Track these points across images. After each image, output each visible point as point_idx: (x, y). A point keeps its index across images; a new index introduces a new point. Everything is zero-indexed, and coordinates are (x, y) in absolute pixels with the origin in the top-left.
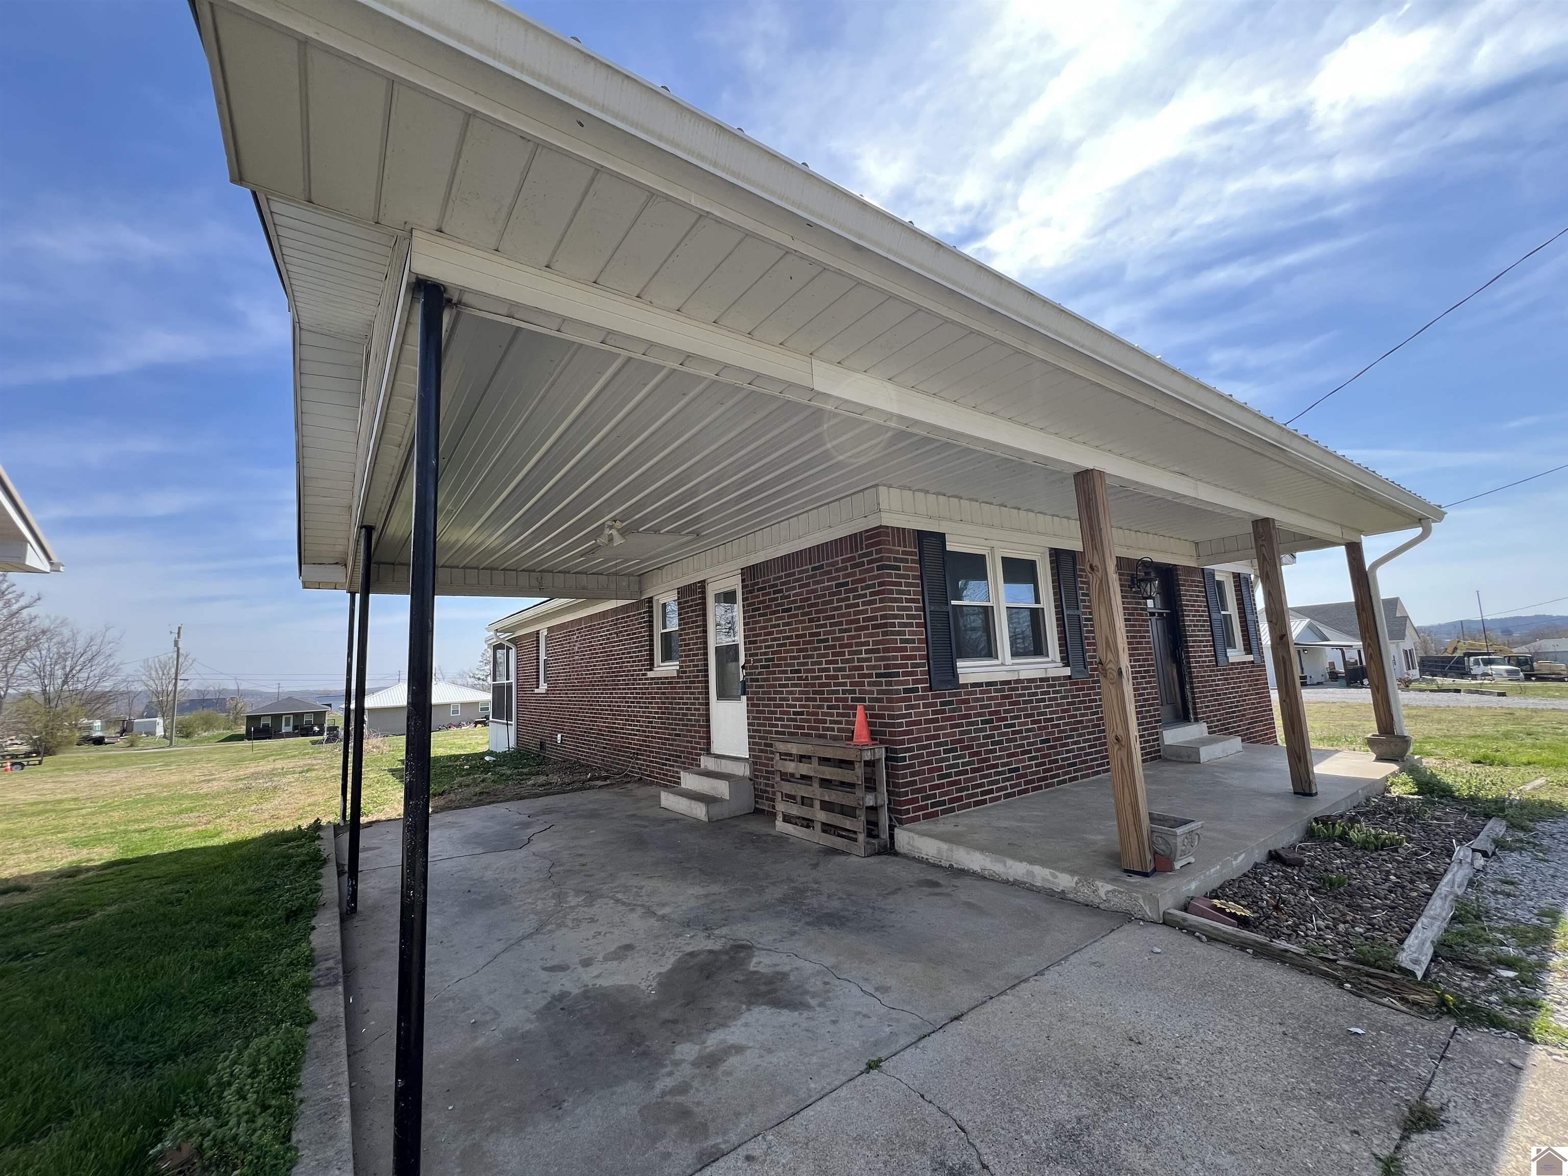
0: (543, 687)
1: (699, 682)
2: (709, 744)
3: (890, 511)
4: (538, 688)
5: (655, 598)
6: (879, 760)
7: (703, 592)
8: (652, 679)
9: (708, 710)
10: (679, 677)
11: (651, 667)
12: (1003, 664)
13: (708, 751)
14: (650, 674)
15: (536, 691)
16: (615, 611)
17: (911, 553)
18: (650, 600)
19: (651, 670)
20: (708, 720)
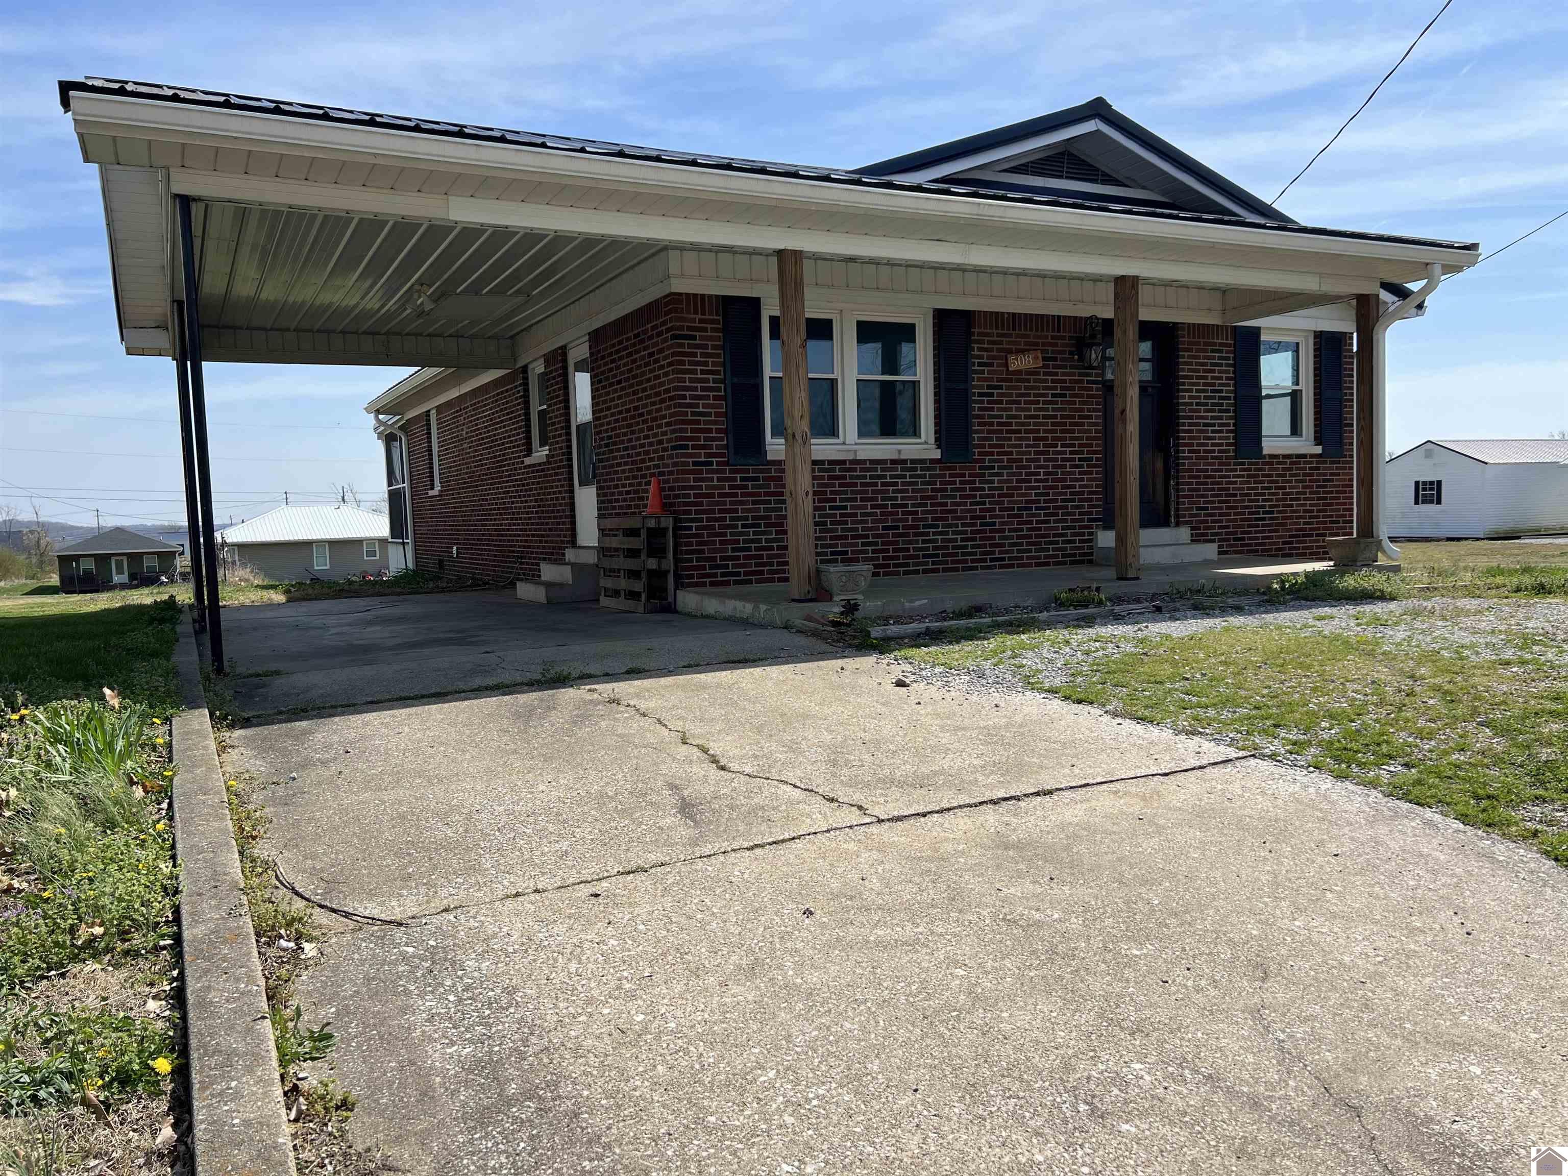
0: (438, 487)
1: (564, 467)
2: (574, 535)
3: (682, 276)
4: (432, 489)
5: (531, 367)
6: (666, 529)
7: (565, 361)
8: (530, 466)
9: (572, 498)
10: (549, 462)
11: (529, 452)
12: (844, 443)
13: (573, 543)
14: (528, 461)
15: (431, 493)
16: (496, 383)
17: (712, 322)
18: (525, 369)
19: (528, 455)
20: (573, 509)
